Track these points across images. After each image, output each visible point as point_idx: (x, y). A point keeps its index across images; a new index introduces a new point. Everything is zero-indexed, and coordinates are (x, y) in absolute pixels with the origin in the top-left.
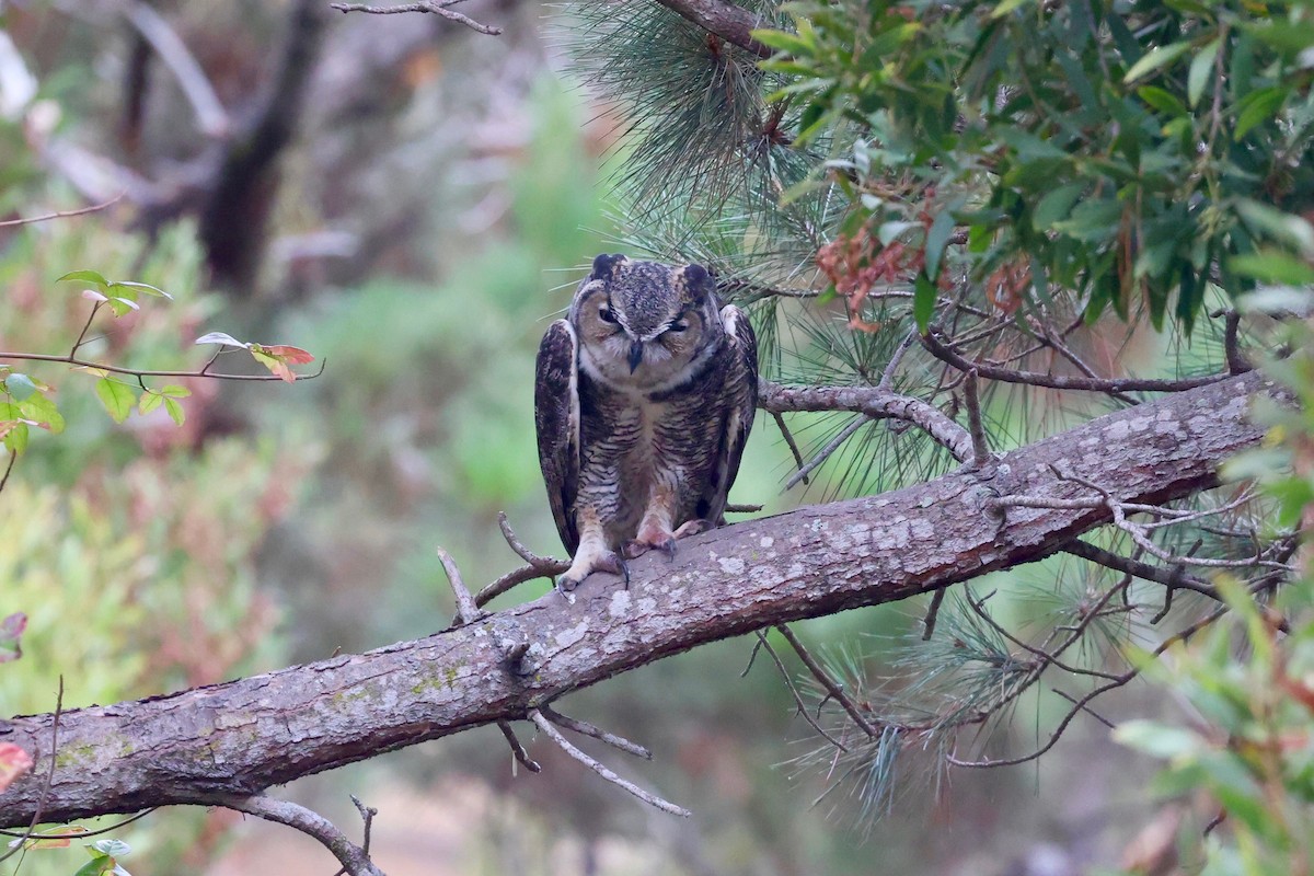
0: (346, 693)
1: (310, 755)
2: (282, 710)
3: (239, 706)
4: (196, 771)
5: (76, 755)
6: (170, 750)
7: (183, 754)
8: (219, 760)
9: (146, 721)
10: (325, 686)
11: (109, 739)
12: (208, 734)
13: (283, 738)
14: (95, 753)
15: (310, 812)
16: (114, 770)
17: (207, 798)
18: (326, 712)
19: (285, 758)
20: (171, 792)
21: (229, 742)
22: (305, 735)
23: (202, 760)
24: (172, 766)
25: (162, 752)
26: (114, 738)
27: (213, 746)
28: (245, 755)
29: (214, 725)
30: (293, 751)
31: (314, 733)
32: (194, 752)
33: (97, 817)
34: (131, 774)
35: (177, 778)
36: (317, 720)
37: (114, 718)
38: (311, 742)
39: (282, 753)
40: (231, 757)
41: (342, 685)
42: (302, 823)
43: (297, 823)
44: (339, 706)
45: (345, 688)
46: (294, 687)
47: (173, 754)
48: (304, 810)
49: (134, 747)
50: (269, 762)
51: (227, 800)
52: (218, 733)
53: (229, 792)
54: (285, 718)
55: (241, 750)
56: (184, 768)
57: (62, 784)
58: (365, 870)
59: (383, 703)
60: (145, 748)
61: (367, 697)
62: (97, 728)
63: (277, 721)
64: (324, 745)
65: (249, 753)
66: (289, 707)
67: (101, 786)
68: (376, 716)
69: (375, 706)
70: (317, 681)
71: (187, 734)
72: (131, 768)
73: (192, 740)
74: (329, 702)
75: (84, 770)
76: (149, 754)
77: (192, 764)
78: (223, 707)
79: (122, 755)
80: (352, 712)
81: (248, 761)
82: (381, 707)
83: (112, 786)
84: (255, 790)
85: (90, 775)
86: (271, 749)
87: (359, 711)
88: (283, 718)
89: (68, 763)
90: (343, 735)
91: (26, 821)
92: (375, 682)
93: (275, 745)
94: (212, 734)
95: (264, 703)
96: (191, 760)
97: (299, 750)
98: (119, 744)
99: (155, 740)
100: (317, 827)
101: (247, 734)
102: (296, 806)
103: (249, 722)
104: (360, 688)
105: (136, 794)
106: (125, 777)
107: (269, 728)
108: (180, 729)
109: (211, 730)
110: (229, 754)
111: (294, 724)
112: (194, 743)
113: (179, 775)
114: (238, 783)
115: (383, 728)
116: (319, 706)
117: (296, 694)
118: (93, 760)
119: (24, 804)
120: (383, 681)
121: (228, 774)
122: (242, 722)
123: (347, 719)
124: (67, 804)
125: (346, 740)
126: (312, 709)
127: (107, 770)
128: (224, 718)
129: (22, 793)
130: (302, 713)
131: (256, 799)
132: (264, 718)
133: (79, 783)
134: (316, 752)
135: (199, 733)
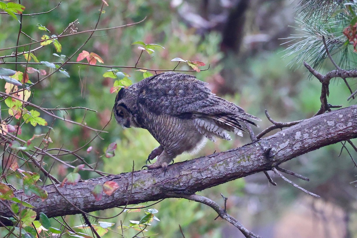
0: (218, 164)
1: (208, 182)
2: (199, 169)
3: (187, 168)
4: (175, 188)
5: (139, 184)
6: (167, 182)
7: (171, 183)
8: (181, 184)
9: (160, 173)
10: (212, 162)
11: (149, 179)
12: (178, 177)
13: (200, 177)
14: (145, 183)
15: (208, 199)
16: (150, 188)
17: (178, 195)
18: (212, 169)
19: (201, 183)
20: (168, 194)
21: (184, 179)
22: (206, 176)
23: (176, 184)
24: (168, 186)
25: (164, 182)
26: (150, 179)
27: (179, 181)
28: (189, 183)
29: (180, 174)
30: (203, 181)
31: (209, 176)
32: (174, 182)
33: (146, 202)
34: (156, 189)
35: (169, 190)
36: (209, 172)
37: (150, 173)
38: (208, 179)
39: (200, 182)
40: (185, 184)
41: (217, 161)
42: (206, 202)
43: (205, 202)
44: (216, 167)
45: (218, 162)
46: (203, 162)
47: (168, 183)
48: (207, 198)
49: (156, 181)
50: (196, 185)
51: (184, 196)
52: (181, 176)
53: (185, 194)
54: (200, 171)
55: (188, 181)
56: (171, 187)
57: (135, 192)
58: (225, 216)
59: (229, 166)
60: (160, 181)
61: (224, 165)
62: (145, 176)
63: (198, 172)
64: (212, 179)
65: (190, 182)
66: (201, 168)
67: (147, 193)
68: (227, 170)
69: (227, 167)
70: (209, 160)
71: (172, 177)
72: (156, 188)
73: (173, 179)
74: (213, 167)
75: (142, 189)
76: (161, 183)
77: (173, 186)
78: (182, 169)
79: (153, 184)
80: (220, 169)
81: (190, 185)
82: (228, 168)
83: (150, 193)
84: (192, 193)
85: (144, 190)
86: (196, 181)
87: (222, 169)
88: (200, 172)
89: (137, 186)
90: (217, 176)
91: (125, 204)
92: (227, 160)
93: (197, 180)
94: (179, 177)
95: (194, 167)
96: (173, 185)
97: (205, 181)
98: (152, 181)
99: (162, 179)
100: (211, 203)
101: (189, 177)
102: (204, 197)
103: (190, 173)
104: (222, 162)
105: (158, 195)
106: (154, 190)
107: (195, 175)
108: (170, 175)
109: (179, 175)
110: (184, 182)
111: (203, 173)
112: (174, 180)
113: (170, 189)
114: (187, 191)
115: (229, 174)
116: (210, 168)
117: (203, 164)
118: (144, 185)
119: (125, 199)
120: (229, 160)
121: (184, 188)
122: (188, 173)
123: (218, 171)
124: (137, 199)
125: (218, 178)
126: (208, 169)
127: (148, 188)
128: (182, 172)
129: (124, 195)
130: (205, 170)
131: (192, 196)
132: (194, 172)
133: (141, 192)
134: (209, 181)
135: (175, 177)
